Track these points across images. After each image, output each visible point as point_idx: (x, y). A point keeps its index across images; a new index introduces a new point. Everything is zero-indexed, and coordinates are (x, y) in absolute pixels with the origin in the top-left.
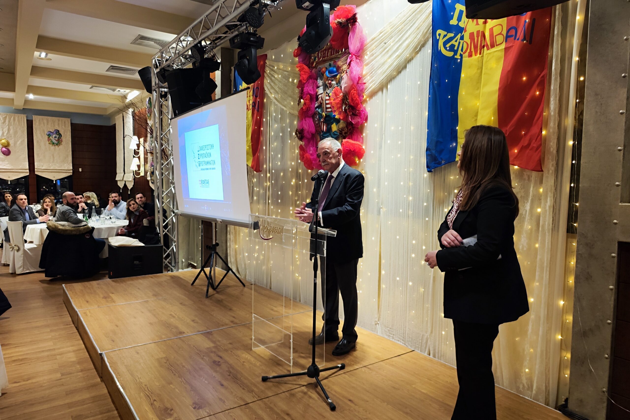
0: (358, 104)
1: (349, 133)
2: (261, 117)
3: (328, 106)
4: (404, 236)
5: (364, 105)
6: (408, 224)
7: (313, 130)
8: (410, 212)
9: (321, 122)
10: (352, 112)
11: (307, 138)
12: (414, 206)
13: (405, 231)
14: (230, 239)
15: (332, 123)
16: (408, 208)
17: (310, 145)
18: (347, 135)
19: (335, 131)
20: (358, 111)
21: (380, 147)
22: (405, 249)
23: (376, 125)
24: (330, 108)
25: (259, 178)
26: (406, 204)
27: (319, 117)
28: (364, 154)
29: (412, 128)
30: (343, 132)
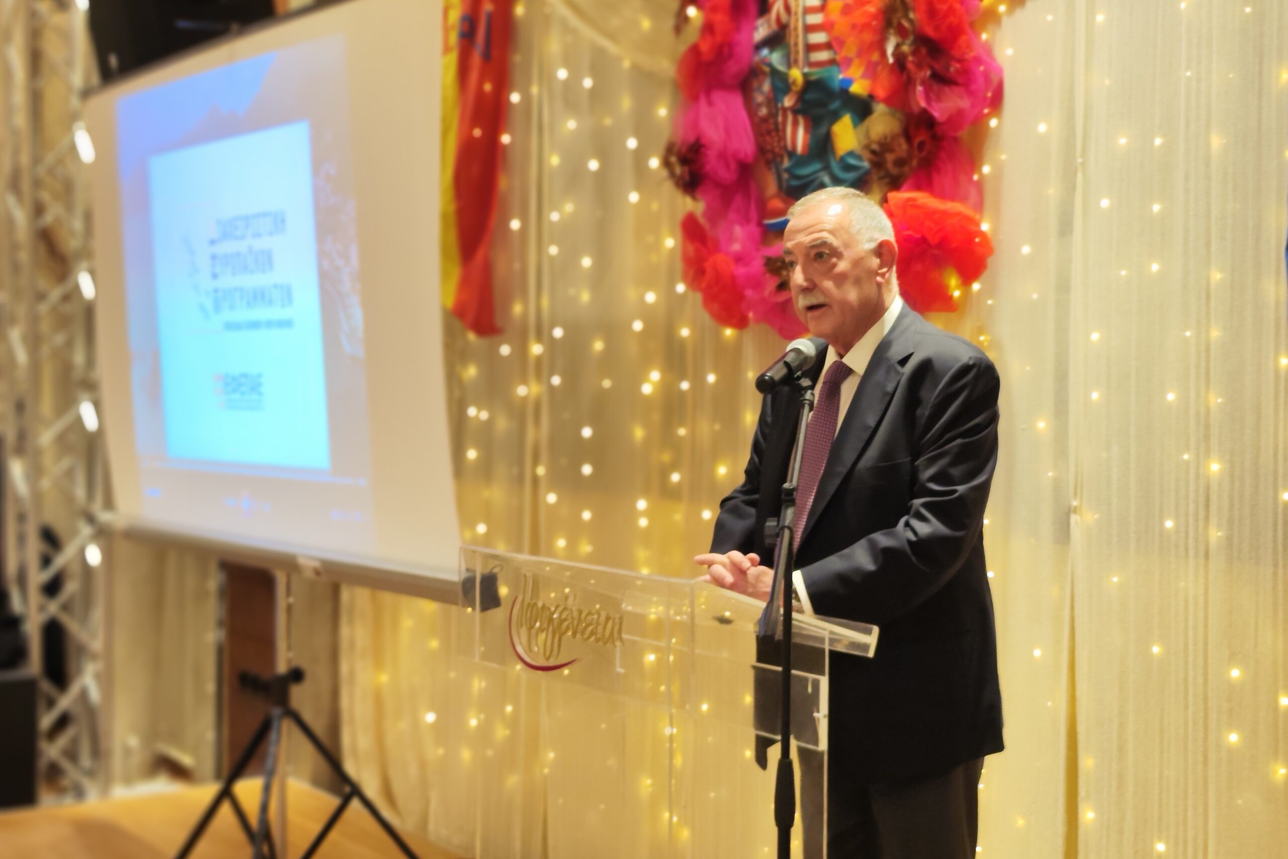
0: (956, 32)
1: (915, 163)
2: (502, 85)
3: (819, 38)
4: (1186, 645)
5: (984, 36)
6: (1206, 590)
7: (746, 145)
8: (1216, 534)
9: (785, 110)
10: (932, 68)
11: (718, 184)
12: (1232, 506)
13: (1191, 623)
14: (352, 644)
15: (835, 117)
16: (1202, 514)
17: (732, 215)
18: (906, 169)
19: (851, 154)
20: (959, 61)
21: (1065, 228)
22: (1191, 709)
23: (1042, 128)
24: (828, 46)
25: (492, 363)
26: (1192, 495)
27: (774, 88)
28: (990, 261)
29: (1216, 142)
30: (890, 158)
